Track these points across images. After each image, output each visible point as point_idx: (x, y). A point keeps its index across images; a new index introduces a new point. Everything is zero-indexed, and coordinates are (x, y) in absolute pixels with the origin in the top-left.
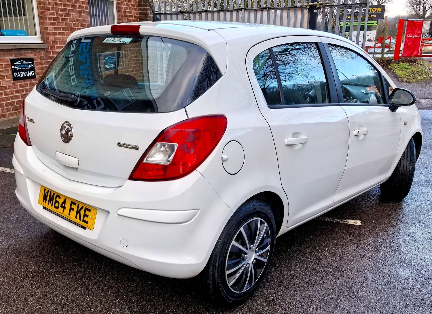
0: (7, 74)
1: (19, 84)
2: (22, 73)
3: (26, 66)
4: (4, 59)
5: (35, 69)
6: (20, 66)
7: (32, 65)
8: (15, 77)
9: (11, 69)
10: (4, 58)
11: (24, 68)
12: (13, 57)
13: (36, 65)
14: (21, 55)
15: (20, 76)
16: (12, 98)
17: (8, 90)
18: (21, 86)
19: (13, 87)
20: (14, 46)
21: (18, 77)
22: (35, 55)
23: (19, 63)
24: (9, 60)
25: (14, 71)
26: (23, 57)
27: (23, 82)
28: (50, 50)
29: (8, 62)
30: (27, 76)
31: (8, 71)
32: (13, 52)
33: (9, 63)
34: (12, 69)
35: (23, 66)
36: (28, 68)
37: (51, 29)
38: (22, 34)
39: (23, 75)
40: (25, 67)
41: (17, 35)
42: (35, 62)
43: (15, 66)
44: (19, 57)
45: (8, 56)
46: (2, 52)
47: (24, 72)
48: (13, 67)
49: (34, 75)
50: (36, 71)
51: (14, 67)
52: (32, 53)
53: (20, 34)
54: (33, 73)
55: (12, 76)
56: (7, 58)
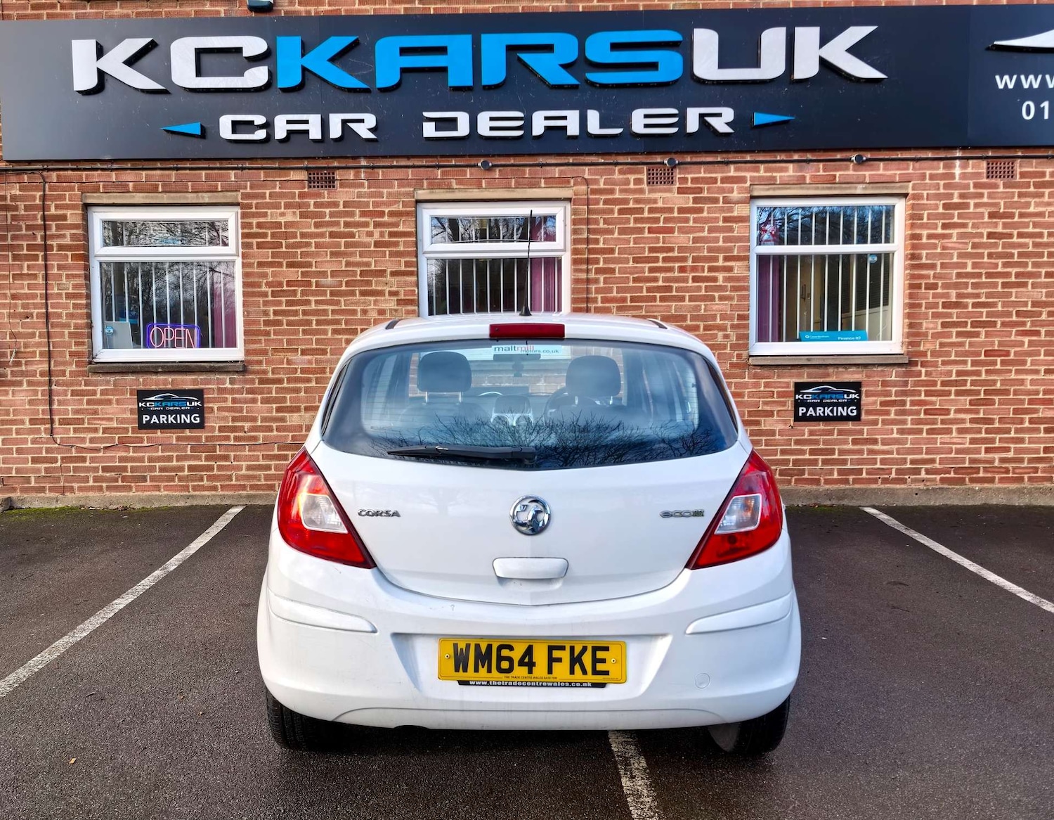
0: (779, 409)
1: (806, 428)
2: (822, 409)
3: (834, 396)
4: (780, 382)
5: (862, 402)
6: (818, 396)
7: (856, 396)
8: (800, 415)
9: (793, 399)
10: (779, 380)
11: (828, 401)
12: (805, 379)
13: (867, 396)
14: (828, 375)
15: (814, 415)
16: (783, 452)
17: (777, 437)
18: (811, 433)
19: (790, 432)
20: (807, 359)
21: (808, 415)
22: (867, 376)
23: (816, 390)
24: (792, 385)
25: (797, 404)
26: (833, 379)
27: (822, 426)
28: (919, 368)
29: (788, 387)
30: (835, 414)
31: (784, 404)
32: (806, 370)
33: (792, 389)
34: (796, 401)
35: (826, 396)
36: (840, 401)
37: (930, 325)
38: (853, 338)
39: (824, 412)
40: (831, 399)
41: (837, 340)
42: (864, 389)
43: (805, 396)
44: (821, 380)
45: (791, 376)
46: (776, 371)
47: (826, 408)
48: (797, 397)
49: (855, 414)
50: (864, 408)
51: (802, 397)
52: (858, 373)
53: (845, 339)
54: (855, 412)
55: (792, 413)
56: (786, 380)
